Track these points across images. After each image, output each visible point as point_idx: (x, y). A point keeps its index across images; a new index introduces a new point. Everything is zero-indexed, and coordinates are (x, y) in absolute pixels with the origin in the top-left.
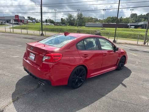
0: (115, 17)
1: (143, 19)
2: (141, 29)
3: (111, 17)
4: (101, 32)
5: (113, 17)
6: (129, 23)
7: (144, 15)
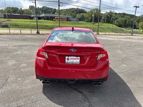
0: (15, 7)
1: (41, 12)
2: (43, 21)
3: (11, 7)
4: (7, 23)
5: (14, 8)
6: (32, 14)
7: (41, 8)
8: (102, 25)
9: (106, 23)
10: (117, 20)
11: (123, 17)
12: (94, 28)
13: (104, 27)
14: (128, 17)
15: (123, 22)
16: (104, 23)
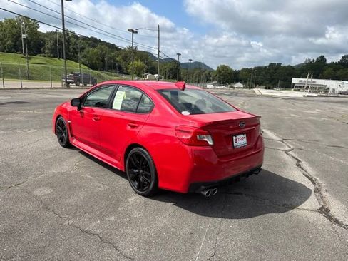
8: (51, 64)
9: (60, 58)
10: (83, 53)
11: (94, 47)
12: (32, 70)
13: (57, 68)
14: (103, 47)
15: (97, 59)
16: (56, 57)
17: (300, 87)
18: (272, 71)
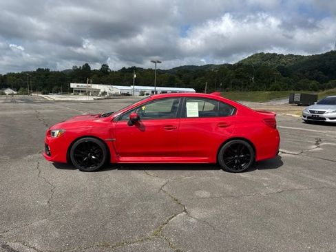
17: (79, 91)
18: (43, 76)
